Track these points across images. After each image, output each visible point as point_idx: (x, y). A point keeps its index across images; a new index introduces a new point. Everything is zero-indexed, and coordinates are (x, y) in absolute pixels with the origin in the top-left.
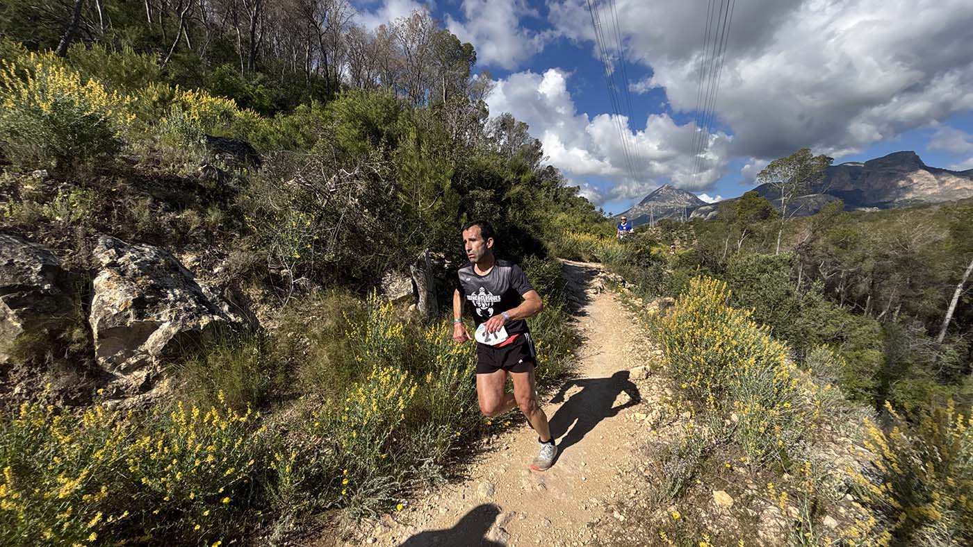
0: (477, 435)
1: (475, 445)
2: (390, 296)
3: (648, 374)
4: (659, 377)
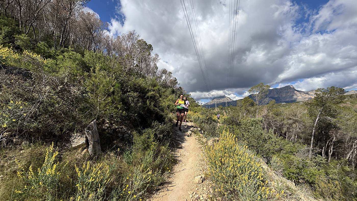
3: (203, 180)
4: (208, 181)
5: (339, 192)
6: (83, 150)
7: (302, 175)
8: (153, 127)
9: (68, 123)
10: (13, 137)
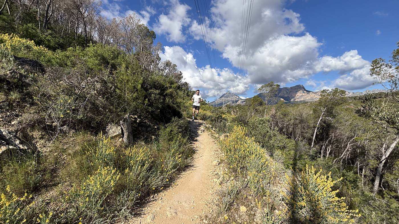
0: (148, 194)
1: (147, 199)
2: (110, 135)
3: (219, 163)
4: (223, 164)
6: (119, 139)
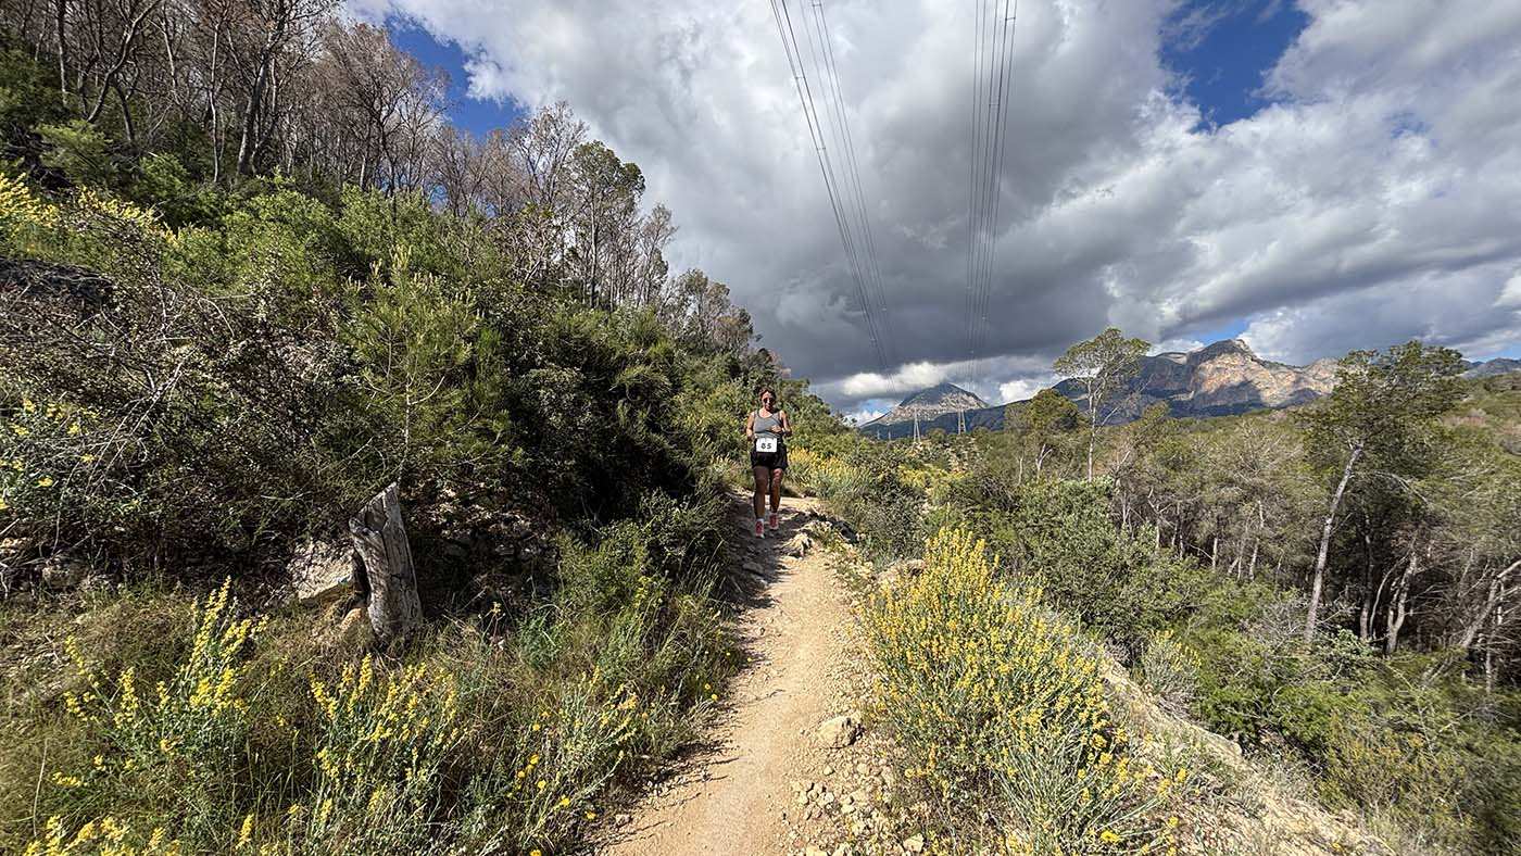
2: (302, 590)
3: (855, 732)
4: (877, 738)
5: (1427, 780)
6: (342, 613)
7: (1271, 713)
8: (641, 515)
9: (276, 499)
10: (37, 556)
